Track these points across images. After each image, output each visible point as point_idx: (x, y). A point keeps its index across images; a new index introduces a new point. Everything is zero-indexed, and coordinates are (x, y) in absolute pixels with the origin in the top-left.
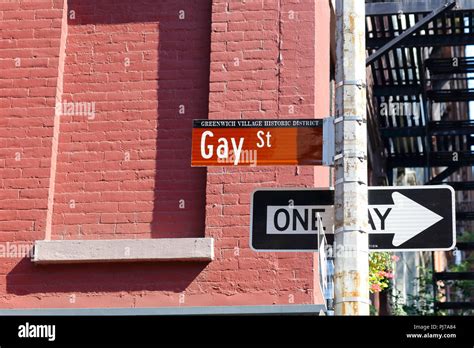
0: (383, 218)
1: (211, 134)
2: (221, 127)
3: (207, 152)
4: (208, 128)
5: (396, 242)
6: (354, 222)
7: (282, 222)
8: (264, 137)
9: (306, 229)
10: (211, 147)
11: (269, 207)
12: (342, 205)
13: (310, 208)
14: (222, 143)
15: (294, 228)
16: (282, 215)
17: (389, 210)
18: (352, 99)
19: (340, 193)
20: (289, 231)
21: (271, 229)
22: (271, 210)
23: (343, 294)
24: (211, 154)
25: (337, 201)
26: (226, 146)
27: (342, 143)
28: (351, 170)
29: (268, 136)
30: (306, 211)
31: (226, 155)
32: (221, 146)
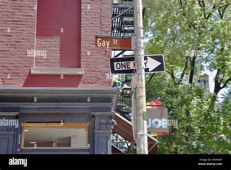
0: (145, 64)
1: (100, 40)
2: (103, 37)
3: (99, 45)
4: (99, 38)
5: (150, 70)
6: (141, 65)
7: (118, 67)
8: (115, 41)
9: (125, 68)
10: (100, 43)
12: (138, 61)
13: (126, 62)
16: (118, 65)
17: (147, 62)
18: (140, 32)
19: (137, 57)
20: (121, 69)
21: (116, 69)
22: (115, 63)
23: (139, 85)
25: (135, 60)
26: (105, 43)
27: (137, 44)
28: (140, 51)
31: (105, 46)
32: (103, 43)
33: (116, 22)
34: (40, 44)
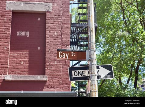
0: (98, 72)
1: (61, 52)
2: (63, 51)
3: (60, 56)
4: (60, 51)
5: (101, 77)
6: (94, 73)
9: (81, 75)
10: (61, 55)
11: (72, 71)
12: (91, 70)
13: (82, 71)
14: (64, 54)
15: (79, 76)
16: (76, 73)
17: (99, 70)
18: (93, 46)
19: (91, 67)
20: (78, 76)
21: (74, 76)
23: (93, 89)
24: (61, 57)
26: (65, 55)
27: (91, 56)
28: (93, 62)
29: (74, 53)
30: (81, 71)
31: (65, 57)
32: (63, 55)
33: (74, 38)
34: (13, 56)
